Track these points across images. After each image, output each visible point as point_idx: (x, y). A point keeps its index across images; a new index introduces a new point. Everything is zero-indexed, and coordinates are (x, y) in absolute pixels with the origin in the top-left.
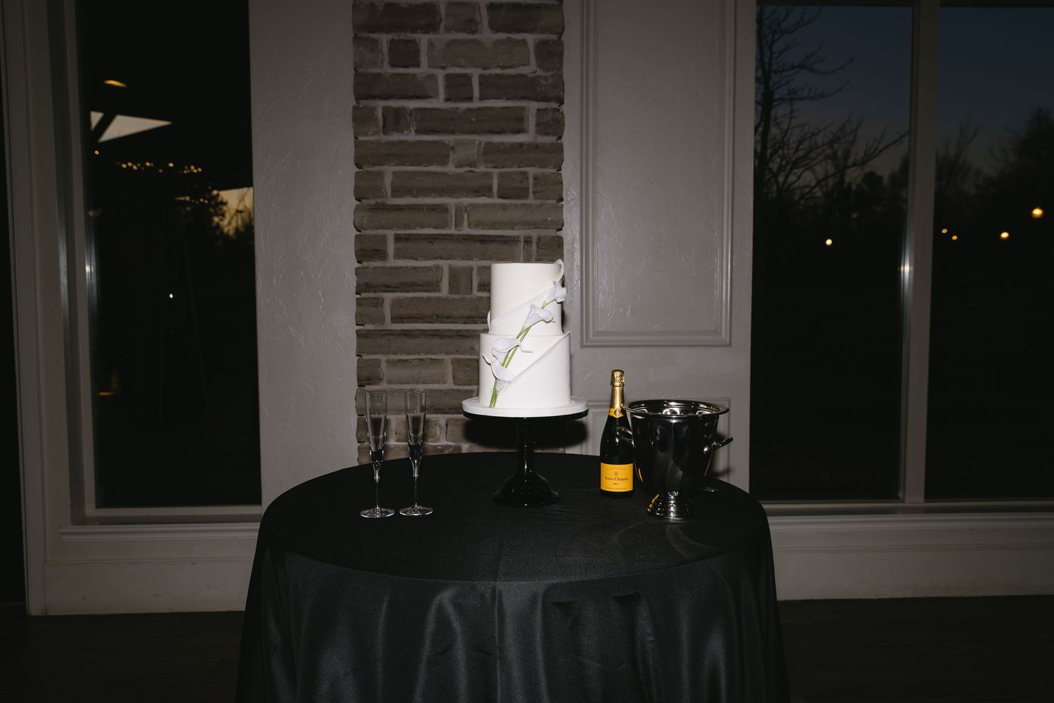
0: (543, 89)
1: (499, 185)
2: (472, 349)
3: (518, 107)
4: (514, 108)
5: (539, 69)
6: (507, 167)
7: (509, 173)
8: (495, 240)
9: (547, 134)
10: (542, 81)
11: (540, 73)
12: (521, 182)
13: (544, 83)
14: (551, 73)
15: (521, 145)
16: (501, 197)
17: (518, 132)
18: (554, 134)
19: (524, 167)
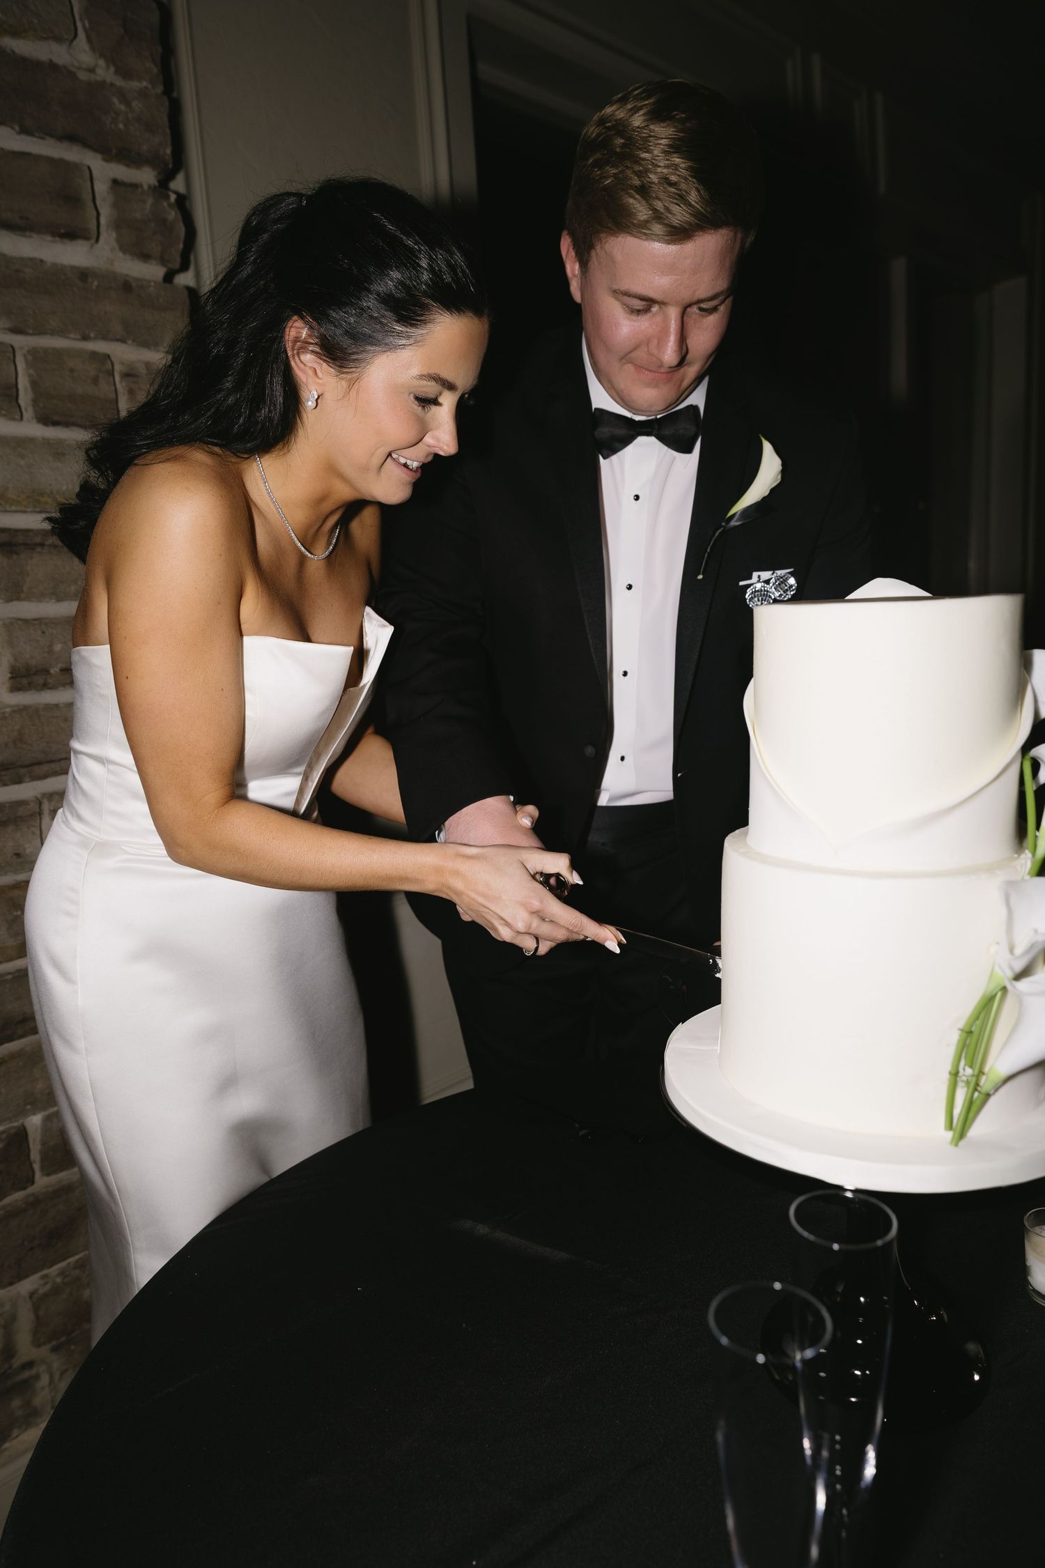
0: (121, 126)
1: (34, 384)
2: (18, 855)
3: (62, 161)
4: (50, 161)
5: (102, 62)
6: (53, 333)
7: (59, 354)
8: (42, 545)
9: (145, 257)
10: (115, 100)
11: (105, 73)
12: (95, 380)
13: (123, 107)
14: (135, 85)
15: (84, 275)
16: (45, 419)
17: (70, 234)
18: (163, 261)
19: (95, 338)
